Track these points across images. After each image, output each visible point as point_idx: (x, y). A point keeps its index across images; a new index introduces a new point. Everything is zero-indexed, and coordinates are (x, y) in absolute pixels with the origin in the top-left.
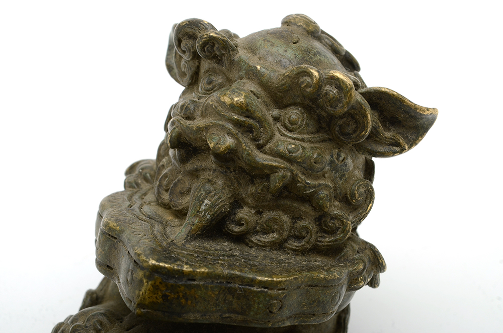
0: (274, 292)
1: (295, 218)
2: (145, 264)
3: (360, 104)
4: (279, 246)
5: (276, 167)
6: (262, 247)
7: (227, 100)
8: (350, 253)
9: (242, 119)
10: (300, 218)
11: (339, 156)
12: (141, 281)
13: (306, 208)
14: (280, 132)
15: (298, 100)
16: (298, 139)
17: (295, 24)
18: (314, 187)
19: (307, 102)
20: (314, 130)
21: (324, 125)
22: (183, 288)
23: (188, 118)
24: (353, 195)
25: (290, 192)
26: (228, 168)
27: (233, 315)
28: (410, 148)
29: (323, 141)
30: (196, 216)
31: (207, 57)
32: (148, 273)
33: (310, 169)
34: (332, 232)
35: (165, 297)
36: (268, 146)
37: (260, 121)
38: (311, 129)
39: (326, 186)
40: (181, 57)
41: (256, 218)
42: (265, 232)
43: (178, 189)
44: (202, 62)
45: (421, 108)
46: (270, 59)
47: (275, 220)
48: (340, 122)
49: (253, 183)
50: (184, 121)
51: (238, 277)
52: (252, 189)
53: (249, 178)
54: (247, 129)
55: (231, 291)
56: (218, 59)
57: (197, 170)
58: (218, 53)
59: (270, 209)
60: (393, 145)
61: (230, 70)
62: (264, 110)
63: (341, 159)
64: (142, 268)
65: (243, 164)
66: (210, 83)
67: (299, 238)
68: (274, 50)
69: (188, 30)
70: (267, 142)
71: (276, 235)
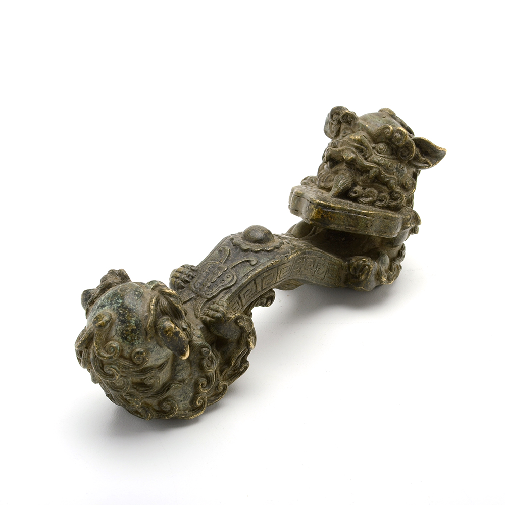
0: (369, 218)
1: (380, 192)
2: (315, 202)
3: (411, 142)
4: (372, 203)
5: (373, 167)
6: (365, 203)
7: (353, 138)
8: (404, 210)
9: (359, 146)
10: (382, 192)
11: (400, 166)
12: (313, 209)
13: (385, 188)
14: (375, 153)
15: (384, 140)
16: (382, 157)
17: (385, 111)
18: (389, 178)
19: (388, 141)
20: (390, 154)
21: (394, 152)
22: (330, 213)
23: (335, 148)
24: (406, 184)
25: (378, 180)
26: (352, 168)
27: (350, 228)
28: (433, 165)
29: (394, 159)
30: (336, 187)
31: (344, 122)
32: (315, 206)
33: (387, 169)
34: (396, 200)
35: (322, 216)
36: (369, 158)
37: (366, 147)
38: (388, 153)
39: (394, 178)
40: (332, 124)
41: (362, 191)
42: (366, 197)
43: (328, 179)
44: (342, 125)
45: (438, 147)
46: (372, 123)
47: (371, 192)
48: (402, 150)
49: (362, 175)
50: (333, 149)
51: (354, 210)
52: (361, 178)
53: (360, 173)
54: (361, 151)
55: (350, 216)
56: (349, 123)
57: (337, 170)
58: (349, 120)
59: (369, 187)
60: (425, 163)
61: (354, 128)
62: (369, 144)
63: (401, 167)
64: (313, 204)
65: (358, 166)
66: (345, 133)
67: (381, 201)
68: (374, 119)
69: (336, 111)
70: (369, 157)
71: (371, 199)
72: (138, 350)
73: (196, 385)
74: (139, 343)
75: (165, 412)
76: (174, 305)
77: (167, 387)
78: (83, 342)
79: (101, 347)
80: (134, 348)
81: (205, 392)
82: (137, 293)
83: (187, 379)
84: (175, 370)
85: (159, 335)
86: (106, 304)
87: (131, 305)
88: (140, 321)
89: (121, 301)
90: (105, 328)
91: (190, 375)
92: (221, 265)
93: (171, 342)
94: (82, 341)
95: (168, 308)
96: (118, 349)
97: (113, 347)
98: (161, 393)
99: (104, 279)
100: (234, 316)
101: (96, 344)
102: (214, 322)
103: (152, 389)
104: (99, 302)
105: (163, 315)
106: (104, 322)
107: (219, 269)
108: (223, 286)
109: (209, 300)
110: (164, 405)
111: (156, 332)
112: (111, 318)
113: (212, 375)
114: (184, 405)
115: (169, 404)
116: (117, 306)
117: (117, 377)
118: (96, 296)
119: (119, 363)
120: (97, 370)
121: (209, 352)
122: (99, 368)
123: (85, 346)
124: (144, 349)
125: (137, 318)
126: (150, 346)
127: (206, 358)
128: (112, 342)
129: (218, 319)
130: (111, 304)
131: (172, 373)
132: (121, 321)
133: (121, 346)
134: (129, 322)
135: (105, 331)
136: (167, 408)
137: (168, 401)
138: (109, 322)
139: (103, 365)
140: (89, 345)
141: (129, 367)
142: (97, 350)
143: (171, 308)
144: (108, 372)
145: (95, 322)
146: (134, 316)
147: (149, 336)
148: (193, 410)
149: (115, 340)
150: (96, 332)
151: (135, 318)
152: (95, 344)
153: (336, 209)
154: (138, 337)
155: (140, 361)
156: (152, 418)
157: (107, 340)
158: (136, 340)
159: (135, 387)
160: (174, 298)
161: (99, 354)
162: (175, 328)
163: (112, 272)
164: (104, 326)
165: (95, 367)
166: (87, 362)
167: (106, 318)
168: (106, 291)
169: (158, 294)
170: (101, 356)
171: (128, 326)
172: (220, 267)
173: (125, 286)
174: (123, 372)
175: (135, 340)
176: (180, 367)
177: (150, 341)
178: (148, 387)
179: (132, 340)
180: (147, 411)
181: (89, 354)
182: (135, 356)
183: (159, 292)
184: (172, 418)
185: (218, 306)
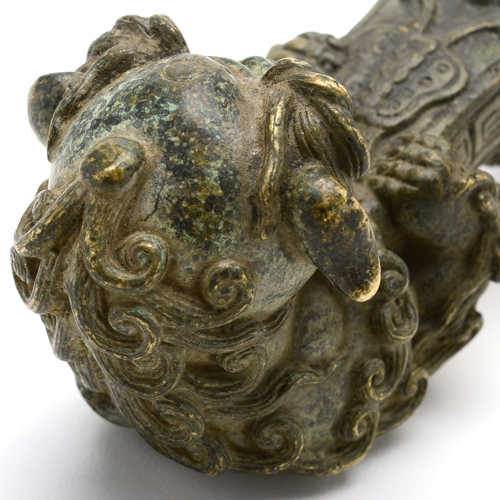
72: (224, 265)
73: (357, 378)
74: (228, 243)
75: (263, 455)
76: (342, 127)
77: (280, 380)
78: (48, 230)
79: (107, 250)
80: (210, 258)
81: (378, 398)
82: (221, 85)
83: (333, 359)
84: (304, 330)
85: (297, 219)
86: (123, 113)
87: (208, 121)
88: (236, 173)
89: (172, 107)
90: (123, 190)
91: (340, 348)
92: (417, 36)
93: (333, 243)
94: (42, 226)
95: (321, 137)
96: (163, 257)
97: (146, 251)
98: (263, 398)
99: (105, 44)
100: (471, 181)
101: (92, 239)
102: (414, 196)
103: (240, 385)
104: (95, 108)
105: (306, 159)
106: (122, 169)
107: (414, 46)
108: (429, 94)
109: (389, 132)
110: (266, 435)
111: (286, 210)
112: (141, 157)
113: (401, 349)
114: (317, 436)
115: (278, 432)
116: (161, 122)
117: (151, 346)
118: (83, 92)
119: (161, 302)
120: (85, 322)
121: (401, 284)
122: (94, 316)
123: (51, 244)
124: (242, 261)
125: (225, 161)
126: (260, 255)
127: (392, 301)
128: (143, 235)
129: (428, 186)
130: (140, 115)
131: (293, 341)
132: (174, 171)
133: (172, 250)
134: (201, 174)
135: (121, 200)
136: (272, 443)
137: (279, 422)
138: (137, 169)
139: (106, 307)
140: (65, 241)
141: (190, 316)
142: (94, 258)
143: (331, 136)
144: (123, 328)
145: (88, 170)
146: (217, 157)
147: (265, 221)
148: (339, 450)
149: (152, 230)
150: (92, 199)
151: (219, 164)
152: (87, 239)
154: (226, 224)
155: (227, 299)
156: (225, 470)
157: (126, 228)
158: (220, 232)
159: (192, 377)
160: (343, 106)
161: (100, 271)
162: (350, 202)
163: (129, 24)
164: (122, 183)
165: (81, 312)
166: (53, 293)
167: (127, 158)
168: (114, 77)
169: (290, 91)
170: (107, 278)
171: (195, 187)
172: (416, 41)
173: (183, 63)
174: (168, 330)
175: (217, 231)
176: (318, 324)
177: (264, 237)
178: (230, 379)
179: (209, 231)
180: (214, 451)
181: (62, 269)
182: (213, 283)
183: (292, 85)
184: (282, 472)
185: (423, 149)
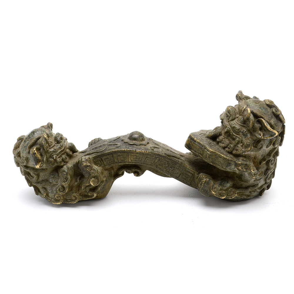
4: (224, 148)
6: (220, 146)
10: (231, 143)
13: (233, 141)
14: (236, 120)
16: (237, 123)
18: (235, 136)
20: (243, 123)
22: (193, 143)
29: (244, 127)
33: (235, 131)
34: (236, 150)
35: (189, 143)
39: (239, 138)
42: (223, 143)
63: (246, 133)
67: (229, 148)
68: (249, 102)
71: (224, 145)
153: (196, 142)
